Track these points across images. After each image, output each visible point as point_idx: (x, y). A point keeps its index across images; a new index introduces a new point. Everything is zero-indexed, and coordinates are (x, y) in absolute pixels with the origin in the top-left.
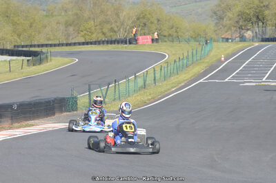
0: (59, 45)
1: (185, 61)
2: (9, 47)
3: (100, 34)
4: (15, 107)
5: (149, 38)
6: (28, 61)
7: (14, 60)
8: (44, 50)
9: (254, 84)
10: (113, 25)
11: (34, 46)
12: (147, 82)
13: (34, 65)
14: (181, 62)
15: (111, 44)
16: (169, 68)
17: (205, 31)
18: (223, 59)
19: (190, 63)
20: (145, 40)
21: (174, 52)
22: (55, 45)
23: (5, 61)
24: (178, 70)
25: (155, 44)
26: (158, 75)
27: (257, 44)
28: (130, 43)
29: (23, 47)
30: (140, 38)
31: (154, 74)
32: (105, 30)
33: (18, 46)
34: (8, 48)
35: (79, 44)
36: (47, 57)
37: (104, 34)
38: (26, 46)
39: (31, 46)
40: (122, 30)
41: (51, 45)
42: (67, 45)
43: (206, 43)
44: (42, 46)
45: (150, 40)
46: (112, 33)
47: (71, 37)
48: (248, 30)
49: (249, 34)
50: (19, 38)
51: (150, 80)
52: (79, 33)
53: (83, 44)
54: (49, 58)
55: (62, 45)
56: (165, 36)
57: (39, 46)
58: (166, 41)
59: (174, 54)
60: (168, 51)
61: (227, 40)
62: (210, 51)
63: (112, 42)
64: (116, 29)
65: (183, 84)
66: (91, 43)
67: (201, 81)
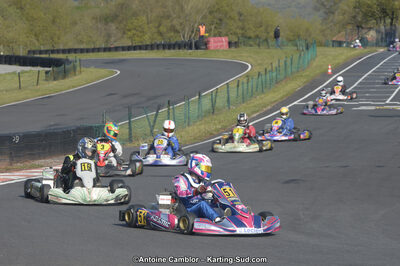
0: (93, 50)
1: (274, 74)
2: (22, 52)
3: (156, 35)
4: (17, 140)
5: (225, 40)
6: (47, 72)
7: (26, 72)
8: (71, 57)
9: (373, 108)
10: (175, 22)
11: (58, 51)
12: (217, 105)
13: (55, 79)
14: (268, 75)
15: (169, 49)
16: (250, 84)
17: (307, 30)
18: (330, 71)
19: (282, 77)
20: (218, 44)
21: (259, 62)
22: (88, 51)
23: (14, 73)
24: (264, 87)
25: (233, 49)
26: (233, 95)
27: (382, 50)
28: (197, 48)
29: (41, 52)
30: (212, 40)
31: (228, 93)
32: (163, 29)
33: (34, 52)
34: (21, 55)
35: (124, 49)
36: (75, 68)
37: (161, 34)
38: (46, 52)
39: (53, 52)
40: (187, 29)
41: (82, 51)
42: (106, 50)
43: (307, 48)
44: (69, 51)
45: (225, 44)
46: (172, 34)
47: (113, 39)
48: (370, 29)
49: (371, 35)
50: (38, 40)
51: (221, 102)
52: (124, 33)
53: (129, 48)
54: (78, 68)
55: (99, 50)
56: (250, 38)
57: (64, 51)
58: (251, 46)
59: (259, 64)
60: (252, 60)
61: (340, 44)
62: (313, 59)
63: (170, 46)
64: (178, 27)
65: (269, 107)
66: (140, 48)
67: (295, 103)
